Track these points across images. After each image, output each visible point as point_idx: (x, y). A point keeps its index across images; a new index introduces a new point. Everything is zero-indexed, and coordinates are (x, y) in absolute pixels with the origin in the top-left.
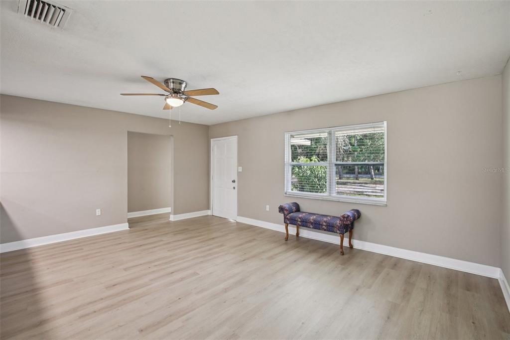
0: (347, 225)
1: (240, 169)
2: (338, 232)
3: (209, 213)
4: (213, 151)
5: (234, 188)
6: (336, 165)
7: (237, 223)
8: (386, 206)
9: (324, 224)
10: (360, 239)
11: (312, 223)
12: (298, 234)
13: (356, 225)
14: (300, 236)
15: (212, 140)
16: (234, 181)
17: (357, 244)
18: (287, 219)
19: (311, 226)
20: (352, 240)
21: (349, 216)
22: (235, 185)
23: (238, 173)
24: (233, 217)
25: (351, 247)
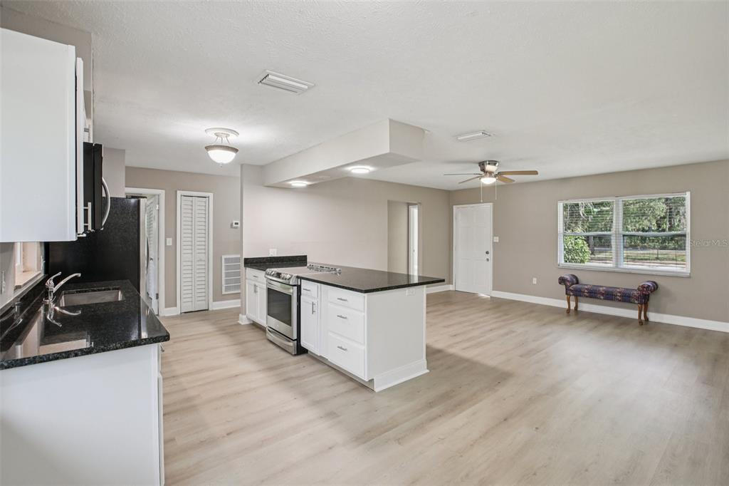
0: (646, 295)
1: (497, 239)
2: (636, 302)
3: (451, 288)
4: (456, 219)
5: (488, 260)
6: (624, 236)
7: (491, 297)
8: (689, 277)
9: (619, 294)
10: (658, 311)
11: (603, 294)
12: (576, 307)
13: (652, 297)
14: (579, 309)
15: (454, 207)
16: (487, 253)
17: (653, 317)
18: (570, 290)
19: (602, 297)
20: (647, 313)
21: (649, 286)
22: (490, 256)
23: (494, 243)
24: (485, 291)
25: (647, 319)
